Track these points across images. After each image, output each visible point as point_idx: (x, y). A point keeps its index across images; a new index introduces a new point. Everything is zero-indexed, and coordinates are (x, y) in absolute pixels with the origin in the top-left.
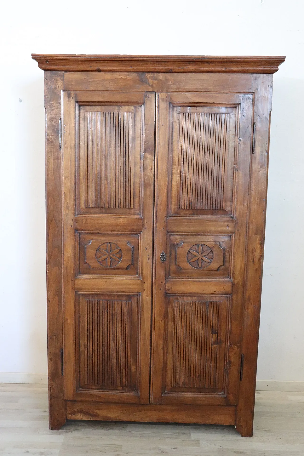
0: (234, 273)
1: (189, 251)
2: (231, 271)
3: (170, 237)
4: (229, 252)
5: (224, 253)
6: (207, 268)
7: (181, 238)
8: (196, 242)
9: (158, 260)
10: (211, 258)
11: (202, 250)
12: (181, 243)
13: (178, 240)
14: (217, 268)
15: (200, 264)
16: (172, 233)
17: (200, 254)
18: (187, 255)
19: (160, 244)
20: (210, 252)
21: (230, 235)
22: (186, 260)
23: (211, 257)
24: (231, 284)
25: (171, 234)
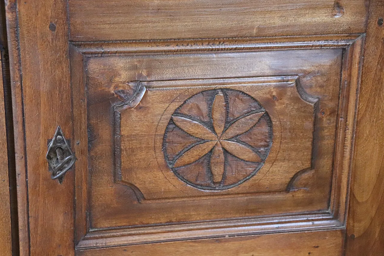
0: (351, 195)
1: (172, 119)
2: (339, 188)
3: (86, 66)
4: (334, 112)
5: (316, 122)
6: (247, 184)
7: (135, 68)
8: (200, 82)
9: (36, 168)
10: (262, 143)
11: (227, 113)
12: (135, 91)
13: (124, 76)
14: (288, 180)
15: (218, 171)
16: (94, 50)
17: (217, 131)
18: (165, 137)
19: (43, 99)
20: (259, 120)
21: (343, 43)
22: (161, 160)
23: (261, 140)
24: (339, 240)
25: (92, 53)
